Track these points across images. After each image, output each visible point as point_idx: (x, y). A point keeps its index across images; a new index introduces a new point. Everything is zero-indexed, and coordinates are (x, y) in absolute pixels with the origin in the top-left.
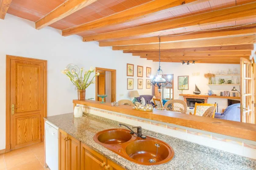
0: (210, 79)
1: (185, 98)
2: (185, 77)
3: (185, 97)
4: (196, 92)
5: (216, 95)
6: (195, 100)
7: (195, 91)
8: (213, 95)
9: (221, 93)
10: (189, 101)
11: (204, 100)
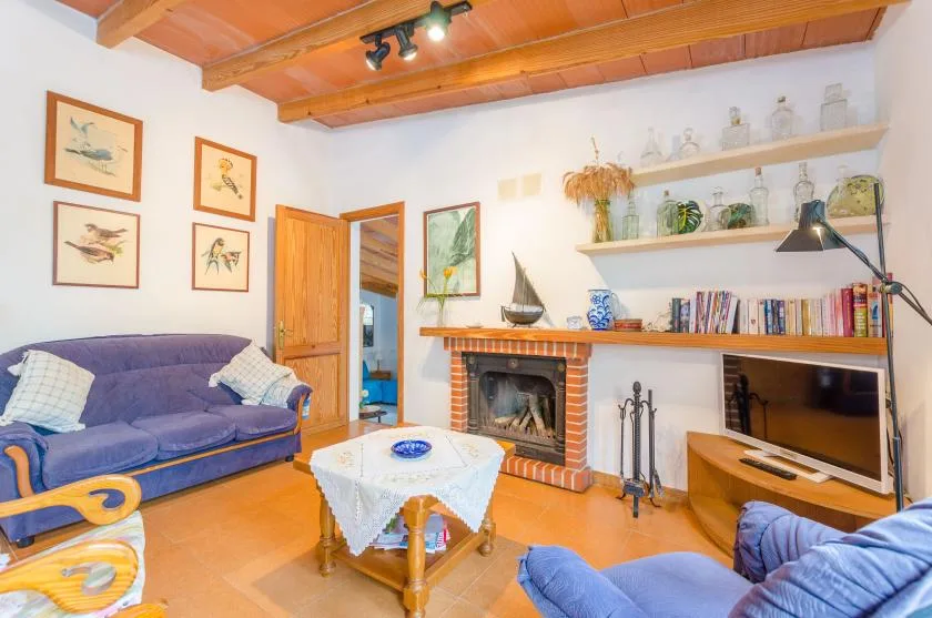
0: (603, 206)
1: (454, 354)
2: (463, 213)
3: (453, 346)
5: (637, 326)
6: (514, 364)
7: (515, 301)
8: (618, 326)
9: (677, 306)
10: (476, 372)
11: (563, 361)
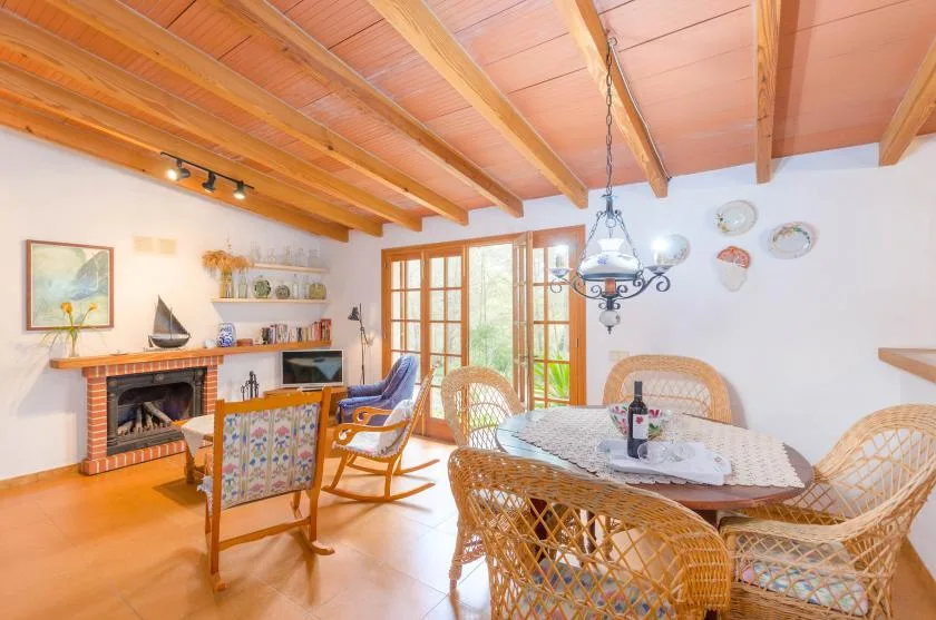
0: (226, 274)
1: (93, 380)
2: (89, 254)
4: (166, 337)
5: (250, 342)
6: (160, 378)
7: (158, 331)
8: (240, 343)
9: (266, 331)
10: (118, 392)
11: (204, 368)
